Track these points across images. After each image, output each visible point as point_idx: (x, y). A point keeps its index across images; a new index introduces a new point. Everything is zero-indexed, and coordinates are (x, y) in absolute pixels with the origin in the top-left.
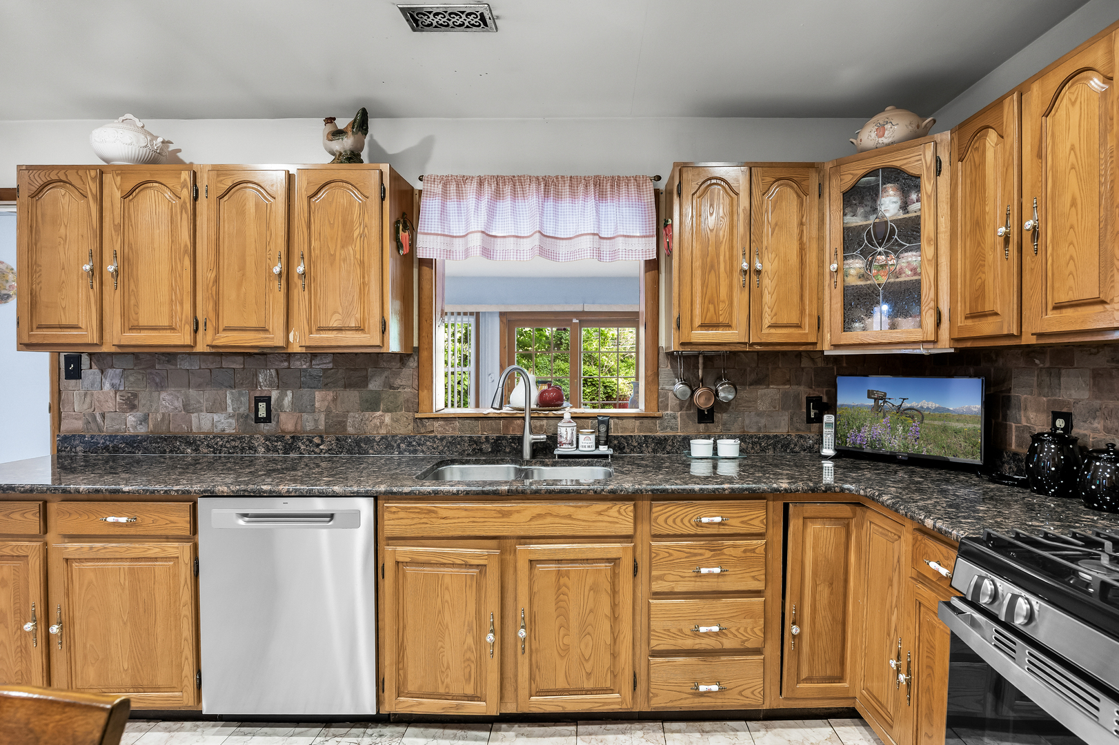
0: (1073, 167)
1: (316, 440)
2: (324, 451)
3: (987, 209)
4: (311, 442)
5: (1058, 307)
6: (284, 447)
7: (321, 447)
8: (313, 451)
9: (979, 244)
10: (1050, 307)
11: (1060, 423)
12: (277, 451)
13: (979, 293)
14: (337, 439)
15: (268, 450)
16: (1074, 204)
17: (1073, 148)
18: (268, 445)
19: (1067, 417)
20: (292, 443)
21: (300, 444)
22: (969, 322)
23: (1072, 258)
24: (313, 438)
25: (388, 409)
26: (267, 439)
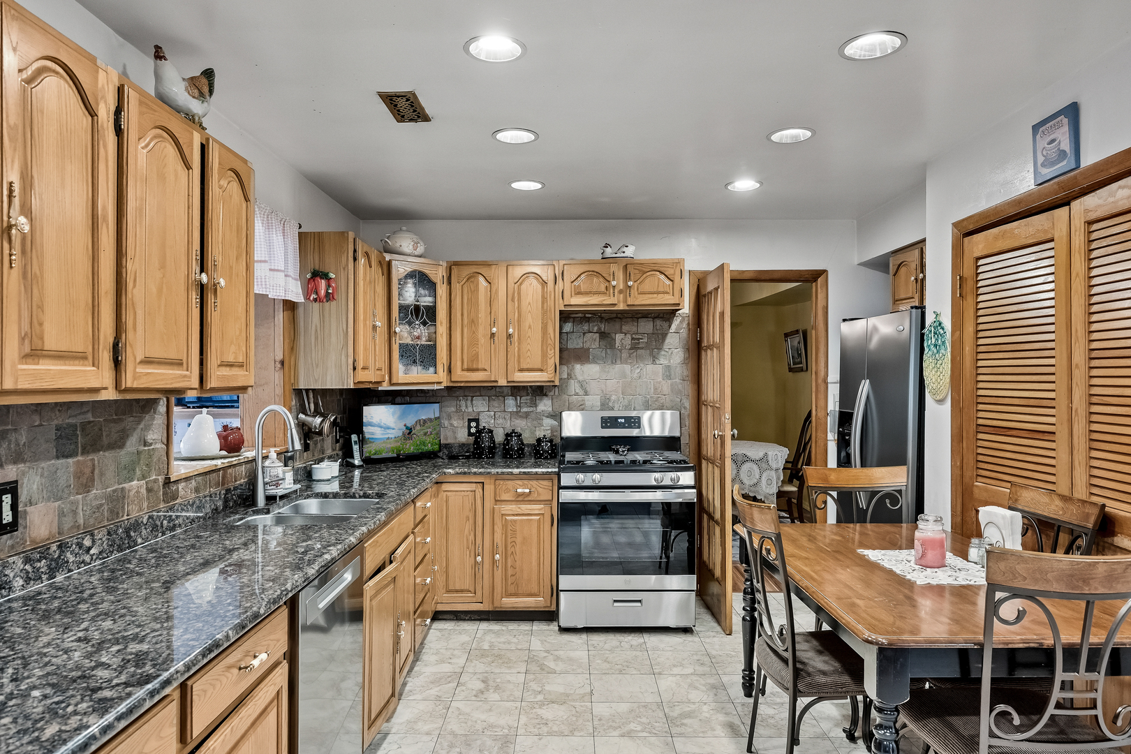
0: (530, 312)
1: (87, 542)
2: (94, 557)
3: (480, 316)
4: (80, 545)
5: (521, 370)
6: (49, 567)
7: (92, 552)
8: (83, 562)
9: (474, 332)
10: (517, 369)
11: (474, 424)
12: (40, 578)
13: (475, 357)
14: (109, 534)
15: (28, 580)
16: (530, 327)
17: (529, 304)
18: (28, 572)
19: (477, 421)
20: (59, 557)
21: (68, 555)
22: (466, 373)
23: (529, 350)
24: (83, 539)
25: (143, 476)
26: (27, 560)
